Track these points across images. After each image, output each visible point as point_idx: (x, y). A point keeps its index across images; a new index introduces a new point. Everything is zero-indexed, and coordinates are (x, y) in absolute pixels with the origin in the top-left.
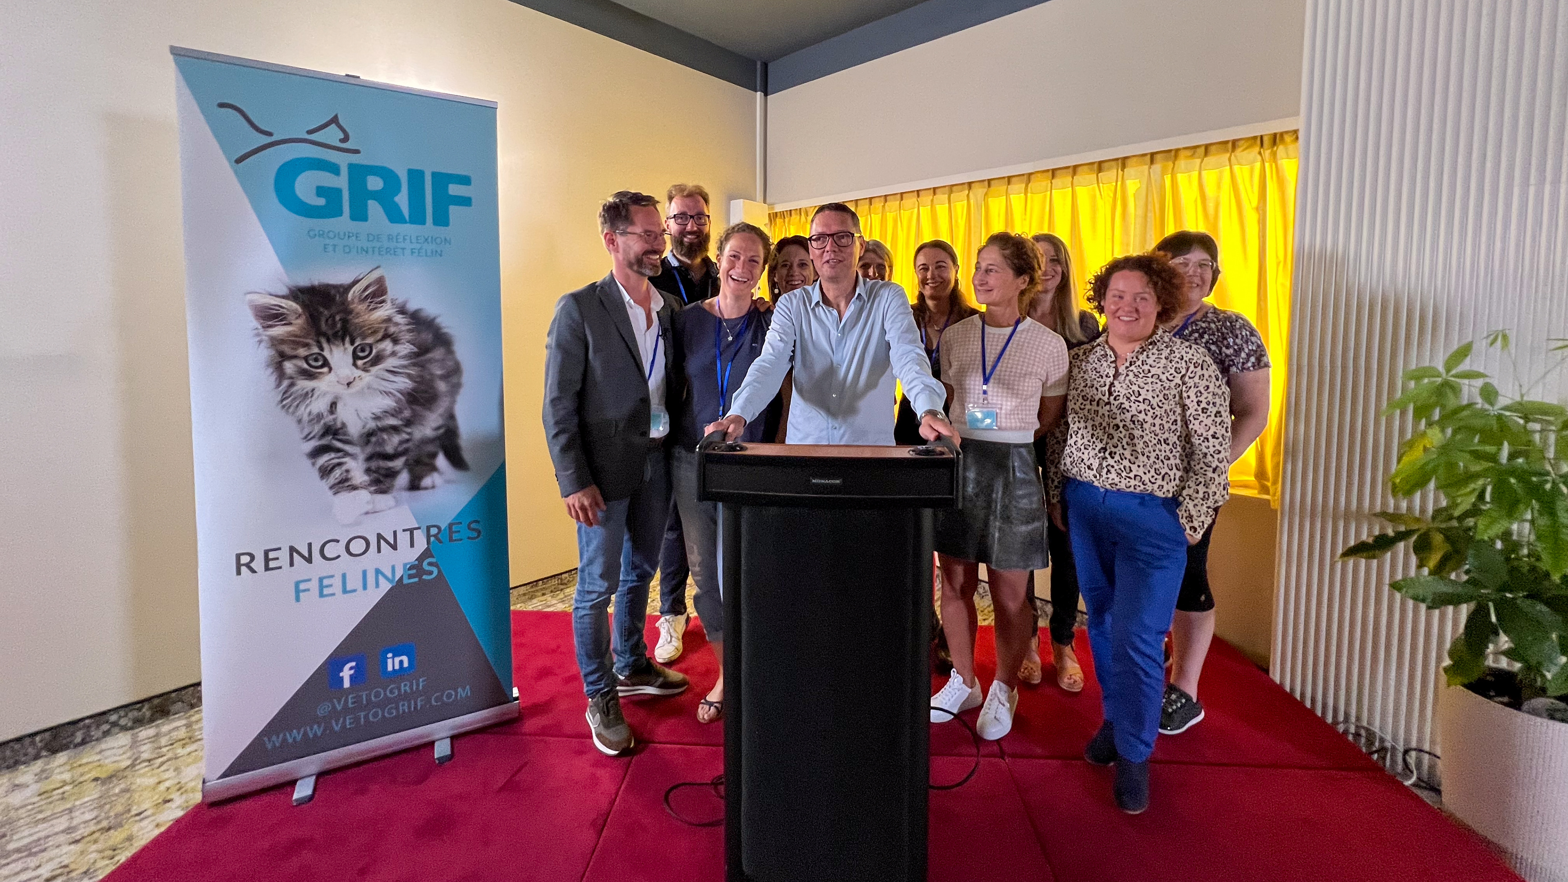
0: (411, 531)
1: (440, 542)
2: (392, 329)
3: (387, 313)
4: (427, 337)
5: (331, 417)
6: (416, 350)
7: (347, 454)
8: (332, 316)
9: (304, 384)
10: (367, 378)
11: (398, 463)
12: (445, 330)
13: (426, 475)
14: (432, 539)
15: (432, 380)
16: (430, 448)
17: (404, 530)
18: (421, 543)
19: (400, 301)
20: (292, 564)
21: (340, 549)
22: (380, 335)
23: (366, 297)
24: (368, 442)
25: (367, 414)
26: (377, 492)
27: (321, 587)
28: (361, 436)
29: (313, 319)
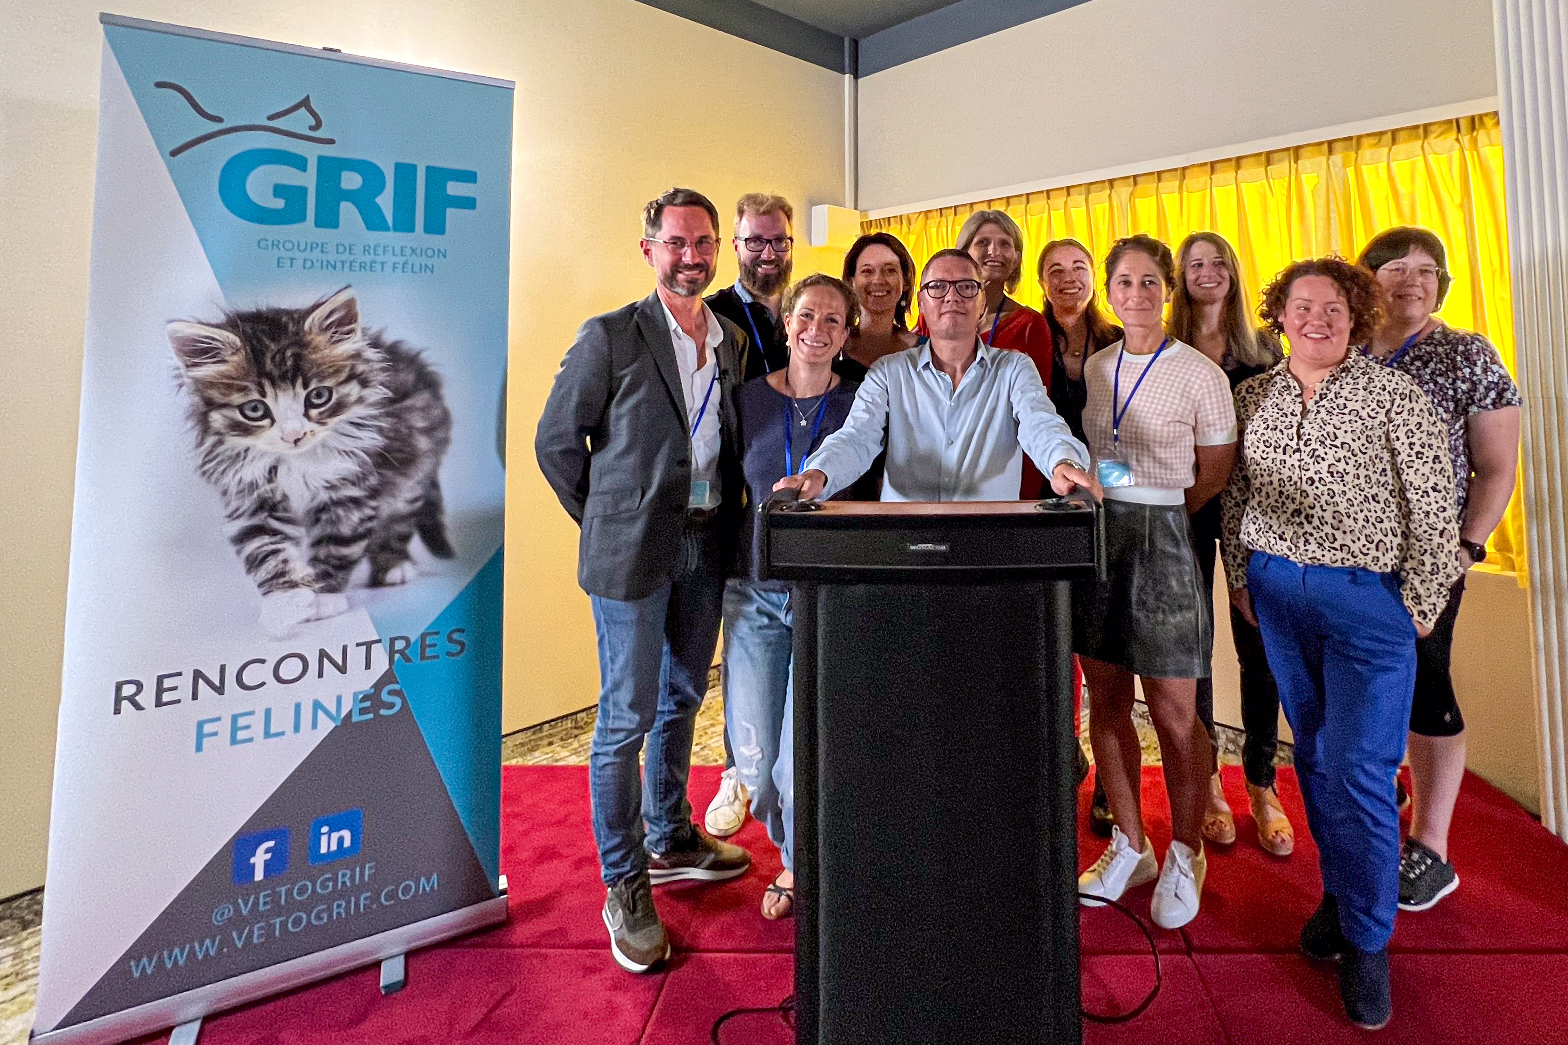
0: (368, 645)
1: (408, 660)
2: (361, 368)
3: (357, 346)
4: (408, 378)
5: (268, 487)
6: (390, 394)
7: (287, 538)
8: (282, 351)
9: (237, 442)
10: (323, 433)
11: (356, 550)
12: (431, 368)
13: (392, 566)
14: (397, 656)
15: (410, 435)
16: (401, 528)
17: (358, 645)
18: (381, 662)
19: (374, 330)
20: (195, 697)
21: (263, 673)
22: (343, 376)
23: (329, 327)
24: (317, 520)
25: (317, 483)
26: (323, 590)
27: (235, 729)
28: (308, 512)
29: (256, 355)
